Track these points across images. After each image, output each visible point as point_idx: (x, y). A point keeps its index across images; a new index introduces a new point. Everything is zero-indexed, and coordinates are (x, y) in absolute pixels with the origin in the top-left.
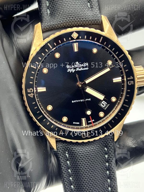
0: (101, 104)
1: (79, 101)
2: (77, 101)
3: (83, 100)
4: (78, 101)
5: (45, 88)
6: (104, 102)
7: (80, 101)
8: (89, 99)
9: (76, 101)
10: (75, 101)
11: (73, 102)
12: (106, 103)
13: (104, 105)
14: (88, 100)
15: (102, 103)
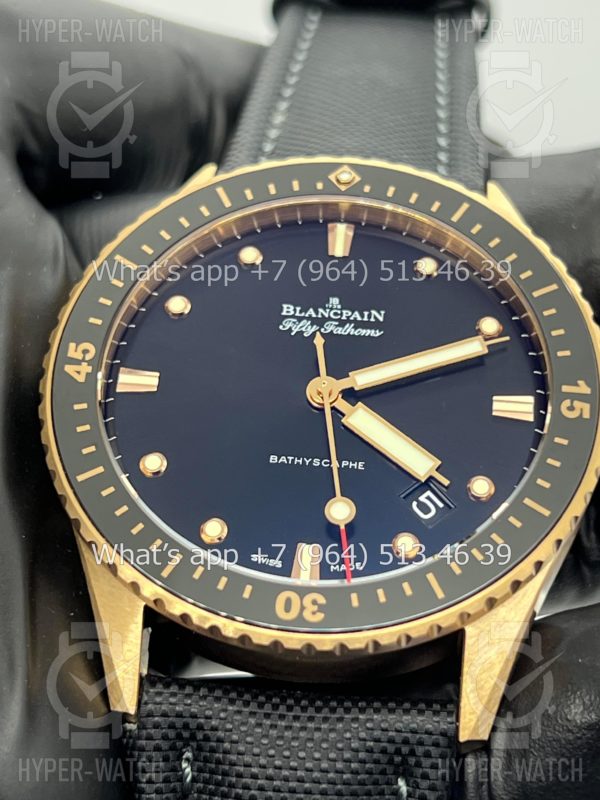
0: (415, 504)
1: (304, 462)
2: (293, 460)
3: (325, 463)
4: (301, 461)
5: (158, 374)
6: (428, 498)
7: (311, 463)
8: (355, 465)
9: (291, 458)
10: (283, 459)
11: (273, 459)
12: (441, 505)
13: (426, 510)
14: (351, 464)
15: (422, 498)
